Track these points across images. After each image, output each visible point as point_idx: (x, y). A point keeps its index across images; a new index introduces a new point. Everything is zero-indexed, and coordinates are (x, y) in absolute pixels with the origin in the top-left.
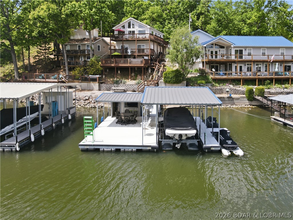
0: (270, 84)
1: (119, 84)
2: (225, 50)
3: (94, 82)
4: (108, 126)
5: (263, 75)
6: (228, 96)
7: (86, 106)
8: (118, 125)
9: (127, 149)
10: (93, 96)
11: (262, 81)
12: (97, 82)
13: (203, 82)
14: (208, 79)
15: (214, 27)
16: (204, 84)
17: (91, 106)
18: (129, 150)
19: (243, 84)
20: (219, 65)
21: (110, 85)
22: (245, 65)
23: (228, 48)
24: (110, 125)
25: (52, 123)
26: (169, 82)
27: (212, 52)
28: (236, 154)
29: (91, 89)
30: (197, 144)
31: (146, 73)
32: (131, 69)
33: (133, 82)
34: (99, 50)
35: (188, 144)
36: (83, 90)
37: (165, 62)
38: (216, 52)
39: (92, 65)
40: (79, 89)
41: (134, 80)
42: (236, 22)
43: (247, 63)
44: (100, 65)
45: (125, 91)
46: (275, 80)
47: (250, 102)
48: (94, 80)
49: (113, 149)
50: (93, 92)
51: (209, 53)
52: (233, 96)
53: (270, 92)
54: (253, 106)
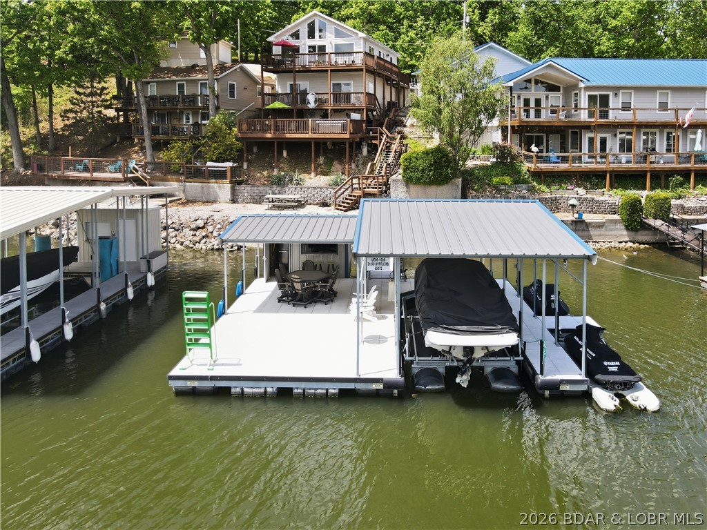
0: (681, 185)
1: (285, 185)
2: (561, 96)
3: (219, 181)
4: (255, 312)
5: (662, 162)
6: (574, 219)
7: (197, 244)
8: (285, 306)
9: (311, 388)
10: (216, 218)
11: (661, 178)
12: (228, 181)
13: (508, 180)
14: (519, 172)
15: (525, 38)
16: (510, 186)
17: (209, 246)
18: (319, 391)
19: (612, 187)
20: (544, 135)
21: (262, 188)
22: (615, 135)
23: (570, 89)
24: (263, 308)
25: (99, 302)
26: (418, 181)
27: (527, 102)
28: (637, 404)
29: (212, 199)
30: (515, 369)
31: (356, 155)
32: (315, 147)
33: (323, 180)
34: (232, 95)
35: (488, 370)
36: (189, 202)
37: (405, 126)
38: (538, 102)
39: (214, 134)
40: (180, 199)
41: (325, 174)
42: (582, 26)
43: (619, 131)
44: (236, 135)
45: (300, 204)
46: (696, 176)
47: (633, 233)
48: (219, 175)
49: (271, 388)
50: (215, 206)
51: (519, 103)
52: (588, 217)
53: (683, 208)
54: (640, 244)
